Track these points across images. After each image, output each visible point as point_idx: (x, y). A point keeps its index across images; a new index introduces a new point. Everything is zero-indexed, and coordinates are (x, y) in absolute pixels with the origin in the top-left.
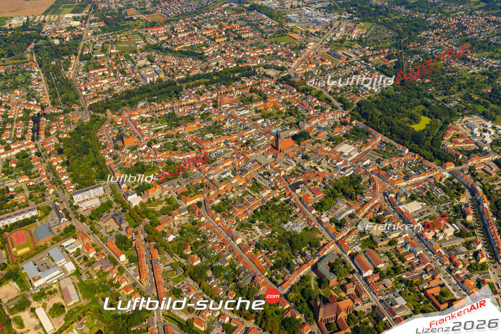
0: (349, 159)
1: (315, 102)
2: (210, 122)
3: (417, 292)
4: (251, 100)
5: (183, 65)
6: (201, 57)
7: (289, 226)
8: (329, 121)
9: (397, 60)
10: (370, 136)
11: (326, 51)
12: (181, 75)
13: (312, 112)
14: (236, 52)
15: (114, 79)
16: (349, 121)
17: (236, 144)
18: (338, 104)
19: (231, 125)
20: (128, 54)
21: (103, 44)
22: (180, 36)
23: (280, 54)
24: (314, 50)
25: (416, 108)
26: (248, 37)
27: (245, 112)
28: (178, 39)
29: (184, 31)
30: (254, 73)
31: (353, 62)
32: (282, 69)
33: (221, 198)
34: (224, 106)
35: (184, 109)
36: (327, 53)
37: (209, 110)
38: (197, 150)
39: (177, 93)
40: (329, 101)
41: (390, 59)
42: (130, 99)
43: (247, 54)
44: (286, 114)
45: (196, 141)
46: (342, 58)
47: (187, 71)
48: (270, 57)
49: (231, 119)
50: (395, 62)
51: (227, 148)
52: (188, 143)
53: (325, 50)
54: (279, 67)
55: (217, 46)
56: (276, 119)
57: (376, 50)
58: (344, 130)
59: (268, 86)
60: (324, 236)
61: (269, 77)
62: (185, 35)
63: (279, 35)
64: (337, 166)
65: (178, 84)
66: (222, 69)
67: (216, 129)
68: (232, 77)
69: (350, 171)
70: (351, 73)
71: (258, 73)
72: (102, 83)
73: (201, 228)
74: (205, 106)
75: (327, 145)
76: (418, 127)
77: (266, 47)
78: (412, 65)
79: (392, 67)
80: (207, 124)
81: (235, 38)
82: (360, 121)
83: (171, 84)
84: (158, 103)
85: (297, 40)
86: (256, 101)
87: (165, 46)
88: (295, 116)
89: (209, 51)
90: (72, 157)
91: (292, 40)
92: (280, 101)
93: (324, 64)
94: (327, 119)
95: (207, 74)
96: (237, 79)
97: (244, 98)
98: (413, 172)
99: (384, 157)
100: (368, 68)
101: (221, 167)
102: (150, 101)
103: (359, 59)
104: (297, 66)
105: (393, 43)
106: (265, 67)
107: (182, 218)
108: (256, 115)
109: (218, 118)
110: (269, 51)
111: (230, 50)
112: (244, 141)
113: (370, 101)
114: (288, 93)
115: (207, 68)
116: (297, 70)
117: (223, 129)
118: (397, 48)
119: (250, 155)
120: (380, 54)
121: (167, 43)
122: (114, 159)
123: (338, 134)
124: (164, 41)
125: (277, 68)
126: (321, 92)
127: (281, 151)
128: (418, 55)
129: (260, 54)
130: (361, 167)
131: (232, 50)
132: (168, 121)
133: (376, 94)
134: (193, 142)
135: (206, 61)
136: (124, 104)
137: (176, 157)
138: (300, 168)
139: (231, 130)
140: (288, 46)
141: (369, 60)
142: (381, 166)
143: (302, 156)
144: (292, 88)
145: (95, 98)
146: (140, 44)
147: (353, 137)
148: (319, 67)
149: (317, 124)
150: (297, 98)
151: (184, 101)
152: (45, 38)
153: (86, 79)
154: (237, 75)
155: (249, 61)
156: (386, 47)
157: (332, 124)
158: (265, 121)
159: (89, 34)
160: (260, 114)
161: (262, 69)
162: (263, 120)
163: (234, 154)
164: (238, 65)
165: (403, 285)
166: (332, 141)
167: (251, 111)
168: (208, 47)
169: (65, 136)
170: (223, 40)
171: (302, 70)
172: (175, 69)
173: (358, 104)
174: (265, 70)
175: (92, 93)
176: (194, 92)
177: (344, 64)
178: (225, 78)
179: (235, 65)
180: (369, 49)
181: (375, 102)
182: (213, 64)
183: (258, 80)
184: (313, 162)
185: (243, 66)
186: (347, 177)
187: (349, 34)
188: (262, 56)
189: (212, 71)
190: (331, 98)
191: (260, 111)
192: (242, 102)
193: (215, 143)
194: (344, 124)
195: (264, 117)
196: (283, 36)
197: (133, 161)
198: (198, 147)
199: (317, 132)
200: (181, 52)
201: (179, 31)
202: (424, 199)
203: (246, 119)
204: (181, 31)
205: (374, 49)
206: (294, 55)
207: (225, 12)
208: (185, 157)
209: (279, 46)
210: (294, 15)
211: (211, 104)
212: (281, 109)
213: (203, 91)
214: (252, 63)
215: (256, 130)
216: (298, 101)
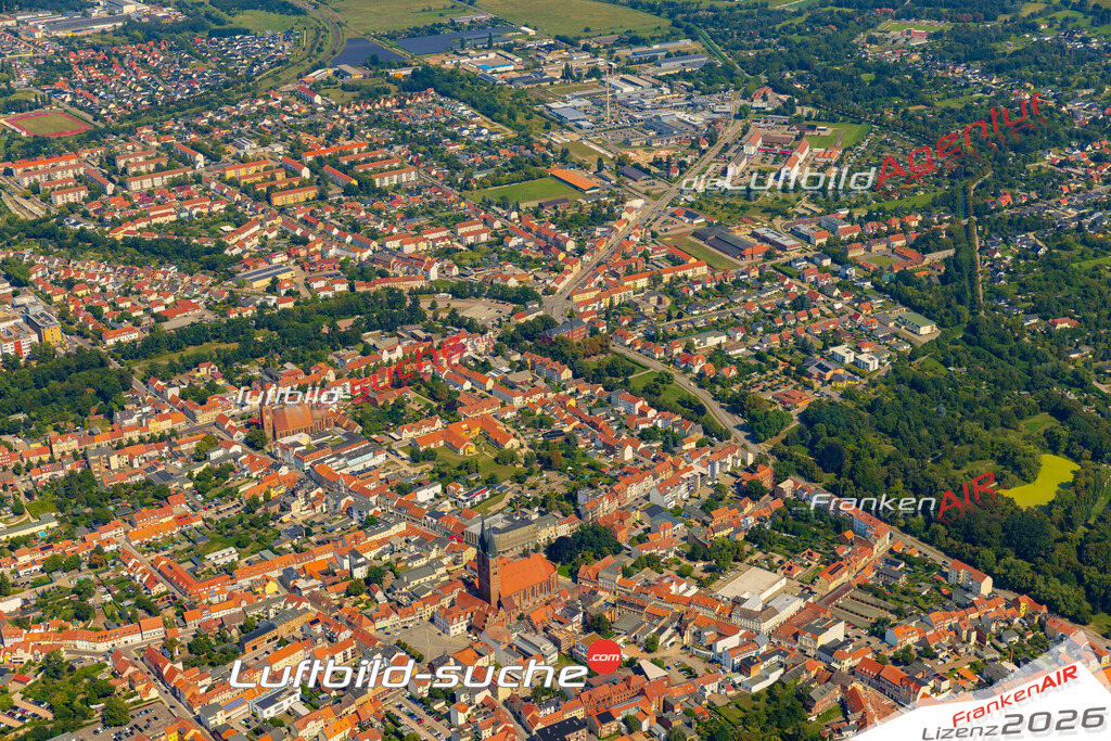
0: (767, 626)
1: (643, 413)
2: (231, 504)
4: (396, 416)
5: (138, 293)
6: (214, 262)
8: (695, 484)
9: (951, 252)
10: (849, 535)
11: (691, 228)
12: (130, 331)
13: (628, 454)
14: (349, 239)
16: (767, 483)
17: (324, 586)
18: (729, 421)
19: (310, 513)
22: (135, 186)
23: (514, 242)
24: (646, 224)
25: (1022, 424)
26: (398, 187)
27: (369, 460)
28: (130, 199)
29: (152, 167)
30: (415, 315)
31: (789, 264)
32: (523, 297)
34: (286, 440)
35: (132, 457)
36: (695, 234)
37: (226, 457)
38: (170, 612)
39: (109, 400)
40: (695, 410)
41: (927, 251)
43: (389, 245)
44: (528, 459)
45: (169, 580)
46: (748, 251)
47: (154, 316)
48: (477, 256)
49: (311, 489)
50: (946, 261)
51: (290, 600)
52: (137, 589)
53: (686, 225)
54: (511, 290)
55: (279, 221)
56: (491, 482)
57: (876, 219)
58: (750, 514)
59: (463, 363)
61: (472, 328)
62: (158, 181)
63: (515, 175)
64: (720, 655)
65: (114, 365)
66: (290, 305)
67: (253, 528)
68: (325, 330)
69: (770, 670)
70: (782, 306)
71: (430, 314)
74: (213, 443)
75: (682, 574)
76: (1028, 496)
77: (464, 219)
78: (1007, 272)
79: (935, 280)
80: (218, 513)
81: (348, 191)
82: (812, 480)
83: (85, 362)
84: (30, 437)
85: (583, 191)
86: (417, 418)
87: (73, 224)
88: (562, 471)
89: (247, 239)
91: (562, 192)
92: (509, 415)
93: (680, 274)
94: (685, 476)
95: (230, 323)
96: (347, 340)
97: (369, 409)
99: (899, 613)
100: (846, 286)
103: (809, 255)
104: (580, 286)
105: (940, 191)
106: (457, 293)
108: (412, 471)
109: (264, 487)
110: (475, 233)
111: (325, 234)
112: (360, 573)
113: (850, 404)
114: (540, 383)
115: (233, 301)
116: (577, 298)
117: (279, 527)
118: (953, 210)
119: (379, 624)
120: (891, 232)
121: (85, 215)
123: (726, 533)
124: (71, 208)
125: (502, 295)
126: (666, 379)
127: (500, 604)
128: (1031, 235)
129: (440, 244)
130: (811, 652)
131: (335, 232)
132: (61, 507)
133: (875, 377)
134: (154, 582)
135: (231, 275)
137: (82, 645)
139: (309, 533)
140: (548, 212)
141: (851, 255)
142: (891, 647)
143: (584, 622)
144: (556, 365)
147: (783, 542)
148: (661, 287)
149: (647, 498)
150: (572, 402)
151: (131, 428)
154: (344, 324)
155: (398, 270)
156: (915, 210)
157: (705, 493)
158: (445, 490)
160: (429, 466)
161: (443, 299)
162: (438, 489)
163: (314, 622)
164: (352, 288)
166: (704, 559)
167: (393, 458)
168: (240, 223)
170: (302, 196)
171: (598, 299)
172: (106, 309)
173: (803, 417)
174: (456, 304)
176: (173, 392)
177: (755, 273)
178: (302, 336)
179: (342, 287)
180: (850, 216)
181: (871, 409)
182: (256, 284)
183: (428, 339)
184: (626, 643)
185: (372, 289)
186: (757, 696)
187: (777, 167)
188: (448, 252)
189: (250, 312)
190: (704, 397)
191: (429, 456)
192: (361, 422)
193: (246, 582)
194: (750, 492)
195: (441, 476)
196: (529, 177)
198: (172, 600)
199: (647, 525)
200: (135, 244)
201: (134, 169)
203: (371, 486)
204: (143, 168)
205: (869, 218)
206: (571, 245)
207: (318, 99)
208: (120, 642)
209: (514, 215)
210: (576, 103)
211: (240, 435)
212: (512, 443)
213: (212, 388)
214: (408, 277)
215: (410, 529)
216: (576, 413)
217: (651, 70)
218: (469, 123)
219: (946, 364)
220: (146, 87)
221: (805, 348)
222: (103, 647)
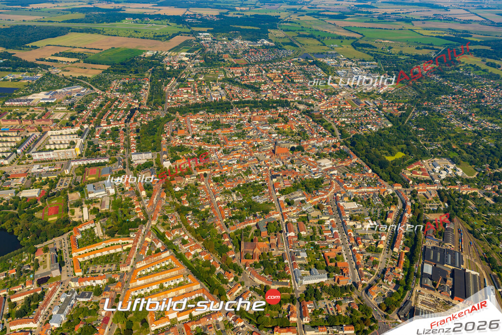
0: (323, 168)
1: (322, 130)
2: (240, 130)
3: (319, 253)
4: (276, 121)
5: (242, 93)
6: (258, 90)
7: (256, 198)
8: (324, 143)
10: (349, 157)
12: (237, 99)
13: (315, 136)
14: (284, 90)
15: (193, 95)
16: (338, 146)
17: (249, 146)
18: (338, 134)
19: (253, 134)
20: (209, 82)
21: (197, 74)
22: (250, 75)
23: (315, 96)
24: (343, 96)
25: (398, 146)
26: (298, 82)
27: (267, 128)
28: (248, 77)
29: (255, 72)
30: (289, 105)
31: (369, 108)
32: (311, 106)
33: (221, 174)
34: (254, 122)
35: (227, 120)
36: (353, 100)
37: (243, 123)
38: (222, 145)
39: (228, 110)
40: (332, 131)
41: (400, 111)
42: (195, 108)
43: (291, 92)
44: (296, 133)
45: (224, 140)
46: (362, 105)
47: (243, 98)
48: (307, 97)
49: (255, 130)
50: (403, 113)
51: (242, 147)
52: (219, 140)
53: (352, 98)
54: (309, 104)
55: (273, 85)
56: (287, 136)
57: (393, 103)
58: (332, 150)
59: (293, 115)
60: (276, 209)
61: (298, 109)
62: (254, 75)
64: (311, 171)
65: (232, 104)
66: (267, 100)
67: (242, 135)
68: (271, 105)
69: (319, 175)
70: (362, 116)
71: (292, 106)
72: (183, 96)
73: (199, 188)
74: (242, 120)
75: (313, 157)
76: (390, 159)
77: (308, 90)
78: (416, 117)
79: (398, 116)
80: (238, 131)
81: (288, 81)
82: (348, 147)
83: (228, 103)
84: (213, 113)
86: (280, 123)
87: (236, 80)
88: (301, 136)
89: (265, 87)
90: (143, 135)
92: (297, 125)
93: (345, 106)
94: (323, 141)
95: (255, 101)
96: (274, 107)
97: (272, 119)
98: (366, 185)
99: (350, 172)
100: (378, 114)
101: (231, 157)
102: (208, 112)
103: (374, 107)
104: (323, 105)
105: (412, 100)
106: (299, 103)
107: (191, 181)
108: (274, 131)
109: (247, 129)
110: (308, 93)
111: (280, 88)
112: (256, 145)
113: (365, 136)
114: (305, 121)
115: (258, 98)
116: (321, 107)
117: (246, 135)
118: (412, 104)
119: (255, 154)
120: (395, 106)
121: (239, 79)
122: (168, 141)
123: (325, 152)
124: (237, 77)
125: (307, 104)
126: (330, 124)
127: (276, 155)
128: (426, 111)
129: (301, 94)
130: (328, 174)
131: (282, 88)
132: (213, 125)
133: (373, 132)
134: (222, 139)
135: (259, 93)
136: (190, 111)
137: (206, 147)
138: (284, 168)
139: (251, 137)
140: (325, 91)
141: (383, 109)
142: (345, 177)
144: (310, 119)
145: (174, 104)
146: (221, 76)
147: (335, 156)
148: (339, 108)
149: (314, 144)
150: (309, 125)
151: (230, 115)
152: (162, 65)
153: (175, 93)
154: (275, 105)
155: (290, 97)
156: (403, 102)
157: (326, 145)
159: (191, 67)
160: (277, 131)
161: (296, 103)
162: (277, 135)
163: (244, 151)
164: (280, 99)
165: (313, 247)
166: (319, 156)
167: (272, 128)
168: (266, 84)
169: (145, 123)
170: (279, 81)
171: (325, 108)
172: (235, 95)
173: (353, 136)
174: (298, 105)
175: (174, 101)
176: (239, 111)
177: (360, 109)
178: (266, 105)
179: (278, 98)
180: (388, 101)
181: (368, 137)
182: (263, 95)
183: (289, 110)
184: (296, 166)
185: (283, 99)
186: (315, 179)
189: (259, 100)
190: (336, 129)
191: (279, 129)
192: (269, 121)
193: (236, 143)
194: (334, 146)
195: (278, 133)
197: (178, 143)
198: (223, 143)
199: (311, 148)
200: (245, 85)
201: (251, 72)
202: (363, 203)
203: (265, 132)
204: (253, 72)
206: (326, 98)
207: (292, 64)
208: (212, 147)
209: (318, 91)
210: (343, 71)
211: (247, 120)
212: (294, 130)
213: (246, 111)
214: (292, 98)
215: (268, 140)
216: (309, 127)
217: (363, 67)
218: (319, 72)
219: (390, 132)
220: (261, 57)
221: (362, 124)
222: (209, 147)
